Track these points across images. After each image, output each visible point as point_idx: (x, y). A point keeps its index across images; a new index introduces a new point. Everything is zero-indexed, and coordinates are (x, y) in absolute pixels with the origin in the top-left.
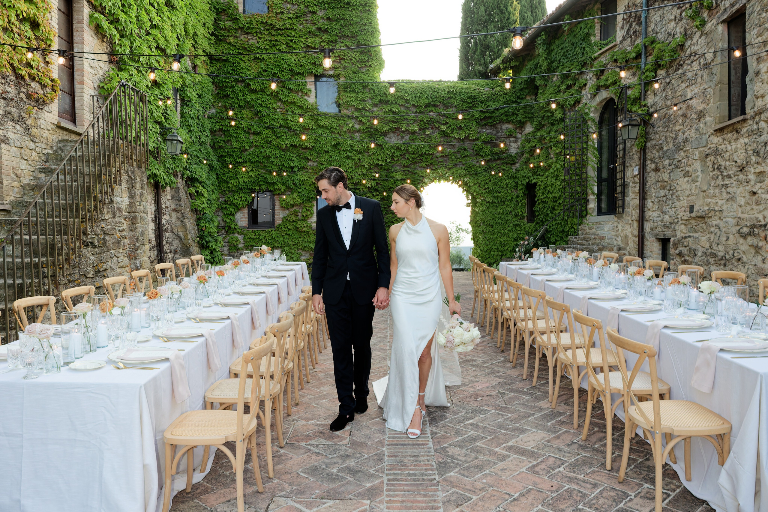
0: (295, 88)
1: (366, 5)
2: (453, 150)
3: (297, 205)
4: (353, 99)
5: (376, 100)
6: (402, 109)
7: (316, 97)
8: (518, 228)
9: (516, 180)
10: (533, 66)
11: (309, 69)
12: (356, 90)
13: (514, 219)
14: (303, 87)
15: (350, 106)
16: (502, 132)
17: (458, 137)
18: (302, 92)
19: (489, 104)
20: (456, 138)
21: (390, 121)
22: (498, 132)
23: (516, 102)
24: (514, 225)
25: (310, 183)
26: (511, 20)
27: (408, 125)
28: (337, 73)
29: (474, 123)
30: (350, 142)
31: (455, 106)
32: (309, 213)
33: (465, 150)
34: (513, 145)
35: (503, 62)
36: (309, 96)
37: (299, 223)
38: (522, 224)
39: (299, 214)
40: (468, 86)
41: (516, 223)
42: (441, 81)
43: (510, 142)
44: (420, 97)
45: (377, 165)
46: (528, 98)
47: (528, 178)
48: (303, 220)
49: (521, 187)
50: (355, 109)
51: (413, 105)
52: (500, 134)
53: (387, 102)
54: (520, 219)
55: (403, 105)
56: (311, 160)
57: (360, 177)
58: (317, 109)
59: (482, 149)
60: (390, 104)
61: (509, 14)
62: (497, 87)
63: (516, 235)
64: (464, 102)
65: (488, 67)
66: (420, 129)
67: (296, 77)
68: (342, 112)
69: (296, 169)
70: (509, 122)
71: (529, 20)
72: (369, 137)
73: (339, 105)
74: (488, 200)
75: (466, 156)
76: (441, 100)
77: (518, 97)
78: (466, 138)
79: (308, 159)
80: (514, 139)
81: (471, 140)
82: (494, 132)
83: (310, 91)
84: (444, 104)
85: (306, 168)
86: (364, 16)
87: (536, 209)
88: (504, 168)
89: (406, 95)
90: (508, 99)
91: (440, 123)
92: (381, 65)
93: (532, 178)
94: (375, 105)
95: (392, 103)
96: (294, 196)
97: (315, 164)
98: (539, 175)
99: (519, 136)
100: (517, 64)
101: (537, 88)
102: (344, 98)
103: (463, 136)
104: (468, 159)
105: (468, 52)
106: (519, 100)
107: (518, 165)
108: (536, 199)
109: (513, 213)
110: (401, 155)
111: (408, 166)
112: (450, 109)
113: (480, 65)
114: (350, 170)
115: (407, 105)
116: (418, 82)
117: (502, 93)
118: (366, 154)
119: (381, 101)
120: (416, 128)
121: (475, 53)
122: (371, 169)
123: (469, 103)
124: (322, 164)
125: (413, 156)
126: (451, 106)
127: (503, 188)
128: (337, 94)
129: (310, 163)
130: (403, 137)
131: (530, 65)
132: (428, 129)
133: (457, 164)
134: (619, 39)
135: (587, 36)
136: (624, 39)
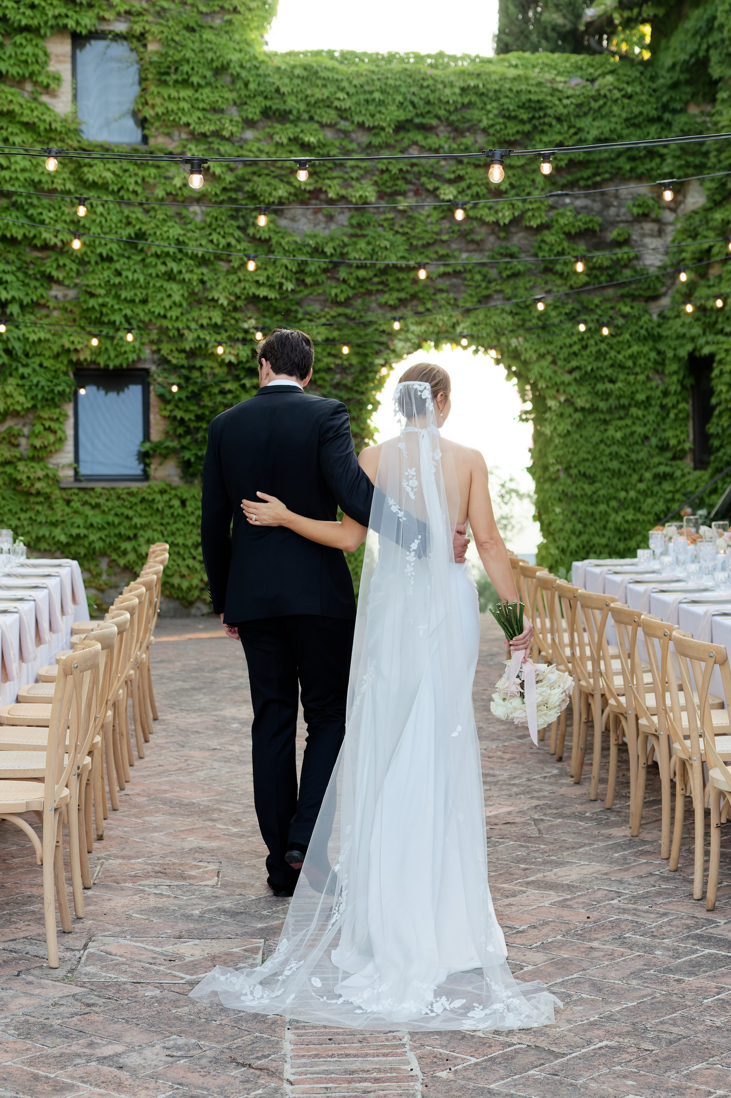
0: (14, 71)
2: (477, 258)
3: (16, 414)
4: (184, 105)
5: (253, 111)
6: (329, 135)
7: (75, 97)
8: (667, 486)
9: (662, 346)
10: (702, 24)
11: (56, 17)
12: (195, 79)
13: (656, 460)
14: (36, 68)
15: (176, 124)
16: (620, 206)
17: (491, 219)
18: (36, 83)
19: (580, 123)
20: (483, 223)
22: (607, 206)
23: (659, 119)
24: (656, 476)
25: (56, 348)
27: (346, 184)
28: (138, 29)
30: (175, 231)
31: (485, 131)
32: (52, 438)
33: (512, 256)
34: (652, 243)
35: (622, 5)
36: (53, 94)
37: (21, 466)
38: (678, 473)
39: (23, 441)
40: (520, 72)
41: (662, 469)
42: (441, 55)
43: (643, 235)
44: (381, 103)
45: (254, 300)
46: (693, 110)
47: (693, 339)
48: (33, 459)
49: (674, 367)
50: (192, 133)
51: (361, 125)
52: (612, 211)
53: (283, 116)
54: (674, 458)
55: (331, 126)
56: (59, 282)
57: (204, 334)
58: (77, 132)
59: (562, 253)
60: (295, 122)
62: (604, 75)
63: (661, 506)
64: (509, 118)
65: (578, 16)
66: (381, 195)
67: (19, 39)
68: (152, 141)
69: (14, 309)
70: (640, 178)
72: (232, 217)
73: (143, 123)
74: (580, 403)
75: (516, 275)
76: (442, 113)
77: (665, 107)
78: (515, 221)
79: (50, 279)
80: (655, 227)
81: (529, 228)
82: (597, 206)
83: (57, 79)
84: (450, 124)
85: (45, 306)
87: (712, 429)
88: (626, 310)
89: (341, 95)
90: (636, 111)
91: (439, 177)
93: (702, 341)
94: (249, 123)
95: (299, 119)
96: (9, 389)
97: (72, 293)
98: (722, 331)
99: (668, 217)
100: (661, 12)
101: (714, 84)
102: (158, 101)
103: (506, 216)
104: (521, 282)
106: (667, 116)
107: (665, 301)
108: (714, 401)
109: (654, 441)
110: (325, 271)
111: (347, 303)
112: (468, 140)
114: (174, 313)
115: (343, 125)
116: (375, 59)
117: (617, 94)
118: (223, 266)
119: (266, 113)
120: (370, 193)
122: (236, 309)
123: (522, 122)
124: (92, 295)
125: (362, 273)
126: (473, 128)
127: (622, 367)
128: (136, 89)
129: (56, 291)
130: (330, 218)
131: (694, 18)
132: (404, 194)
133: (487, 298)
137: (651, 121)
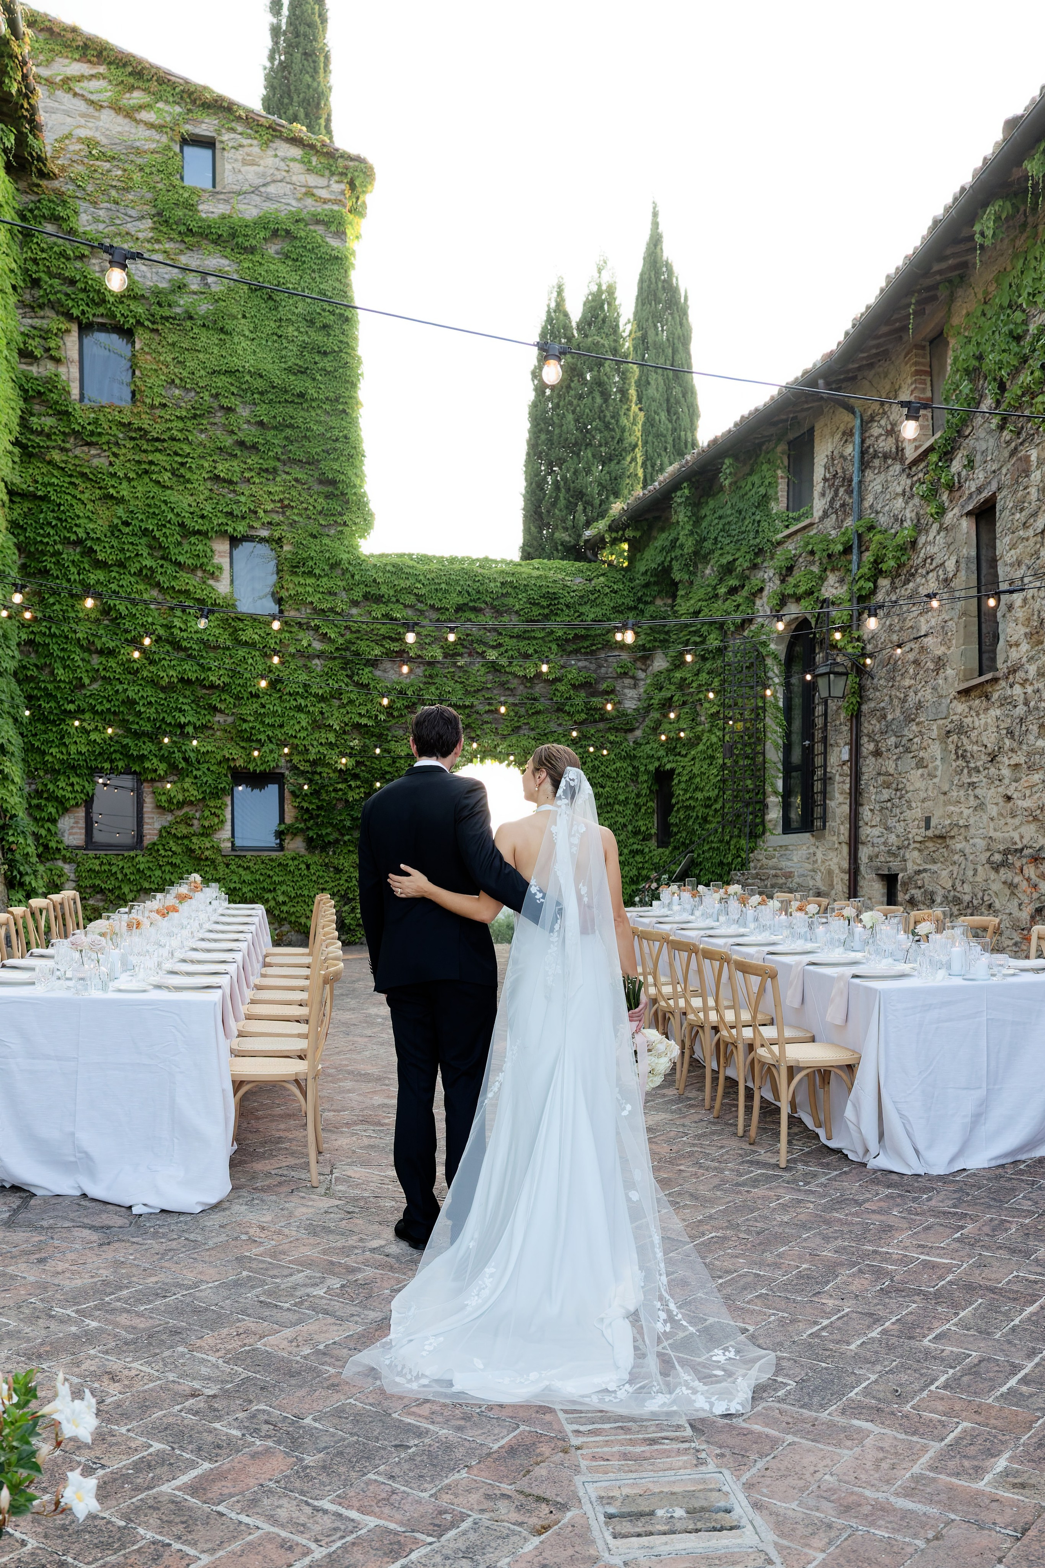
0: (189, 562)
1: (337, 400)
3: (191, 803)
4: (310, 590)
5: (357, 595)
7: (232, 581)
8: (639, 858)
9: (636, 763)
10: (667, 543)
11: (219, 525)
12: (317, 571)
13: (631, 841)
14: (205, 560)
15: (303, 603)
16: (608, 667)
17: (521, 674)
18: (204, 571)
19: (582, 609)
20: (516, 676)
21: (384, 638)
22: (600, 666)
23: (636, 608)
24: (631, 851)
25: (219, 757)
26: (626, 444)
27: (422, 647)
28: (277, 535)
29: (554, 647)
30: (303, 677)
31: (517, 612)
32: (216, 820)
33: (535, 699)
34: (630, 693)
35: (611, 529)
36: (217, 579)
37: (194, 839)
38: (647, 850)
39: (196, 822)
40: (541, 573)
41: (635, 847)
42: (486, 559)
43: (624, 687)
44: (446, 591)
45: (357, 726)
46: (659, 602)
47: (659, 759)
48: (202, 835)
49: (645, 778)
50: (314, 609)
51: (432, 607)
52: (603, 670)
53: (378, 599)
54: (643, 840)
55: (411, 606)
56: (221, 711)
57: (323, 750)
58: (234, 606)
59: (569, 698)
60: (386, 603)
61: (623, 430)
62: (598, 576)
63: (634, 872)
64: (534, 604)
65: (580, 536)
67: (193, 540)
68: (286, 614)
69: (190, 729)
70: (621, 648)
71: (662, 429)
72: (343, 669)
73: (280, 601)
75: (538, 713)
76: (488, 599)
77: (640, 600)
79: (215, 709)
80: (632, 681)
81: (547, 681)
82: (593, 667)
83: (220, 569)
84: (493, 607)
85: (211, 728)
86: (333, 422)
87: (672, 819)
88: (612, 738)
89: (419, 585)
90: (620, 602)
91: (485, 644)
92: (366, 522)
93: (665, 760)
94: (355, 603)
95: (389, 601)
96: (186, 786)
97: (230, 719)
98: (678, 754)
99: (641, 675)
100: (638, 534)
101: (675, 585)
102: (291, 586)
103: (531, 672)
104: (541, 718)
105: (540, 501)
106: (641, 606)
107: (638, 733)
108: (673, 801)
109: (630, 828)
110: (407, 707)
112: (506, 618)
113: (566, 529)
114: (303, 734)
115: (420, 606)
116: (441, 560)
117: (608, 590)
118: (336, 703)
119: (366, 596)
121: (554, 504)
122: (345, 732)
123: (543, 607)
124: (245, 721)
126: (509, 611)
127: (609, 777)
128: (275, 577)
129: (219, 718)
131: (662, 540)
132: (461, 655)
133: (519, 727)
134: (817, 513)
135: (765, 500)
136: (825, 515)
137: (630, 609)
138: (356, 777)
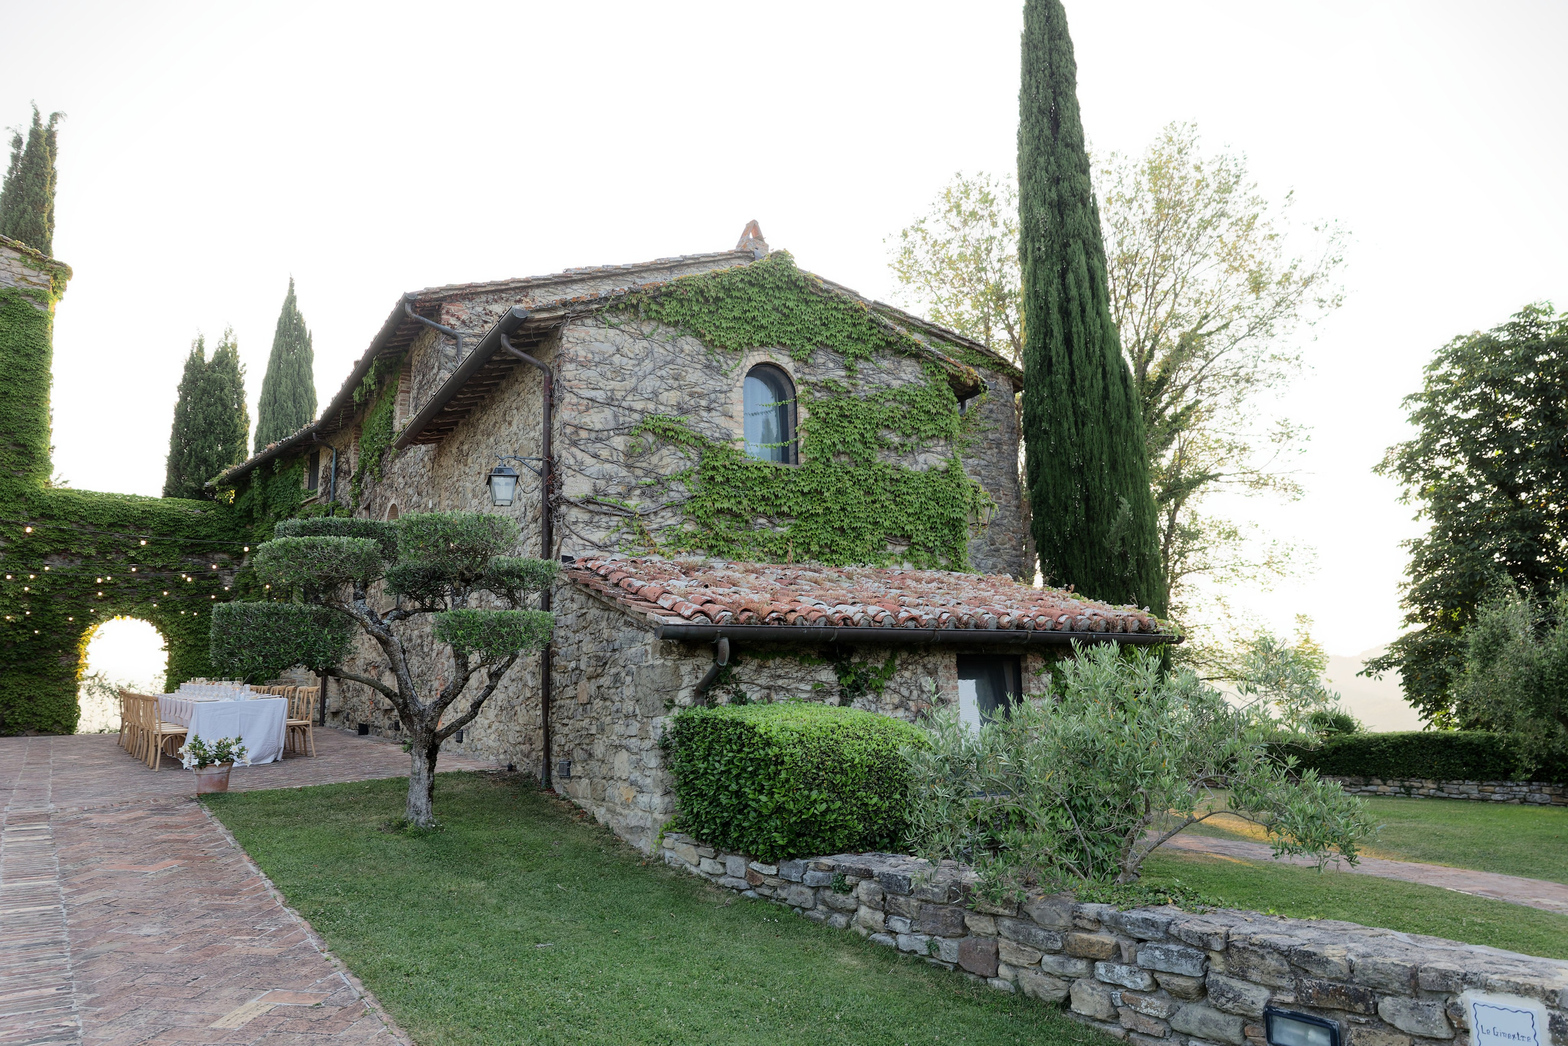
1: (32, 398)
2: (144, 581)
5: (36, 514)
6: (74, 526)
10: (251, 497)
16: (214, 563)
19: (198, 529)
21: (54, 540)
22: (208, 562)
26: (237, 434)
27: (81, 547)
29: (177, 550)
35: (220, 483)
40: (174, 506)
42: (134, 496)
43: (224, 575)
44: (102, 514)
46: (248, 527)
51: (91, 523)
52: (210, 565)
53: (51, 517)
55: (76, 523)
60: (57, 520)
61: (236, 426)
62: (211, 509)
64: (165, 524)
66: (98, 553)
70: (224, 552)
74: (189, 643)
76: (132, 520)
77: (237, 525)
78: (163, 567)
80: (230, 572)
81: (171, 570)
82: (204, 562)
84: (136, 525)
86: (28, 410)
89: (82, 510)
90: (224, 525)
91: (128, 547)
92: (48, 469)
95: (59, 519)
99: (236, 568)
100: (236, 488)
103: (160, 564)
105: (179, 461)
111: (77, 598)
113: (194, 480)
115: (82, 523)
116: (101, 495)
117: (216, 518)
119: (42, 515)
120: (93, 552)
121: (188, 464)
123: (171, 527)
125: (86, 585)
130: (72, 561)
131: (247, 495)
132: (110, 553)
133: (149, 598)
134: (319, 494)
135: (297, 483)
136: (322, 495)
137: (230, 530)
138: (23, 627)
